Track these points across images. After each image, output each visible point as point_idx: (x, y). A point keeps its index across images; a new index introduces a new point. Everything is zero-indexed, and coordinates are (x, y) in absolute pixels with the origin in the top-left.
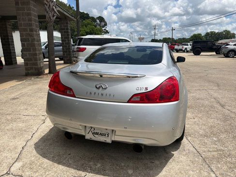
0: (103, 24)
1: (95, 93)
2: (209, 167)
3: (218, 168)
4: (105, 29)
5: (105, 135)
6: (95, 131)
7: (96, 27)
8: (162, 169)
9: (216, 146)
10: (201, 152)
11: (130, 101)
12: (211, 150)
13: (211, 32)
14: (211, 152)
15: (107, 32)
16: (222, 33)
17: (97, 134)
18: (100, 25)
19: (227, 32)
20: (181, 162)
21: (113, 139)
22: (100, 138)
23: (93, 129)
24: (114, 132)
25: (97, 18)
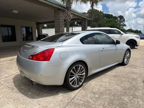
4: (123, 24)
18: (120, 21)
25: (118, 17)
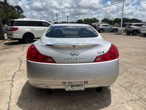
0: (20, 11)
1: (71, 59)
2: (130, 91)
3: (134, 91)
4: (22, 15)
5: (80, 86)
6: (73, 84)
7: (15, 13)
8: (111, 99)
9: (126, 80)
10: (121, 84)
11: (95, 61)
12: (125, 82)
13: (87, 19)
14: (125, 83)
15: (24, 17)
16: (92, 19)
17: (74, 86)
18: (18, 12)
19: (95, 19)
20: (117, 92)
21: (85, 87)
22: (77, 88)
23: (71, 83)
24: (86, 82)
25: (15, 7)
